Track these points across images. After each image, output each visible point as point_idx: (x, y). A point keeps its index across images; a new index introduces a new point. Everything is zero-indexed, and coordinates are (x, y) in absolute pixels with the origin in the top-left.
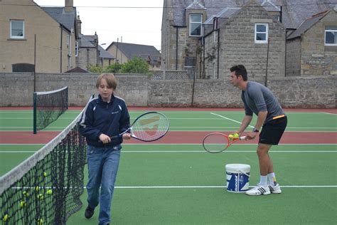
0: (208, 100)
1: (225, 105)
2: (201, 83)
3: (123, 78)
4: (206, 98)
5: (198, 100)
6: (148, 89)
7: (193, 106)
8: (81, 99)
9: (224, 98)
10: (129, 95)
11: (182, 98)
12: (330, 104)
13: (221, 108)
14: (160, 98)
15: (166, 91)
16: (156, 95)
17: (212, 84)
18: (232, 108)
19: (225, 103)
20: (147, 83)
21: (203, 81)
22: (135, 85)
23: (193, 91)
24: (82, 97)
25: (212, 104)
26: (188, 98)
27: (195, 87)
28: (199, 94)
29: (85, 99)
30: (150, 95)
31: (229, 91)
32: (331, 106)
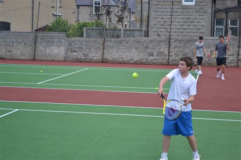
0: (117, 57)
1: (132, 62)
2: (111, 41)
3: (44, 36)
4: (115, 55)
5: (108, 56)
6: (65, 46)
7: (104, 62)
8: (9, 54)
9: (132, 55)
10: (48, 51)
11: (94, 55)
12: (231, 63)
13: (129, 64)
14: (75, 53)
15: (80, 48)
16: (72, 52)
17: (120, 42)
18: (139, 64)
19: (132, 59)
20: (64, 41)
21: (113, 39)
22: (53, 42)
23: (104, 49)
24: (10, 51)
25: (120, 60)
26: (99, 54)
27: (105, 45)
28: (109, 51)
29: (12, 53)
30: (67, 51)
31: (136, 49)
32: (232, 65)
